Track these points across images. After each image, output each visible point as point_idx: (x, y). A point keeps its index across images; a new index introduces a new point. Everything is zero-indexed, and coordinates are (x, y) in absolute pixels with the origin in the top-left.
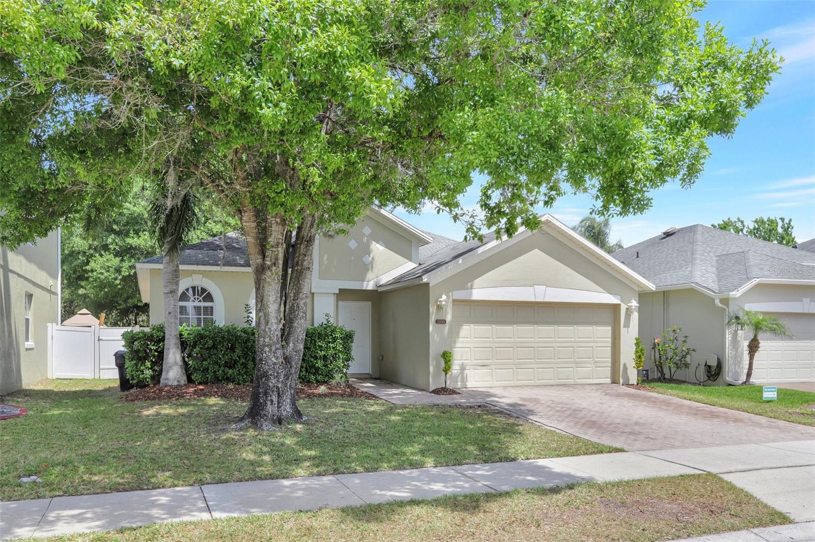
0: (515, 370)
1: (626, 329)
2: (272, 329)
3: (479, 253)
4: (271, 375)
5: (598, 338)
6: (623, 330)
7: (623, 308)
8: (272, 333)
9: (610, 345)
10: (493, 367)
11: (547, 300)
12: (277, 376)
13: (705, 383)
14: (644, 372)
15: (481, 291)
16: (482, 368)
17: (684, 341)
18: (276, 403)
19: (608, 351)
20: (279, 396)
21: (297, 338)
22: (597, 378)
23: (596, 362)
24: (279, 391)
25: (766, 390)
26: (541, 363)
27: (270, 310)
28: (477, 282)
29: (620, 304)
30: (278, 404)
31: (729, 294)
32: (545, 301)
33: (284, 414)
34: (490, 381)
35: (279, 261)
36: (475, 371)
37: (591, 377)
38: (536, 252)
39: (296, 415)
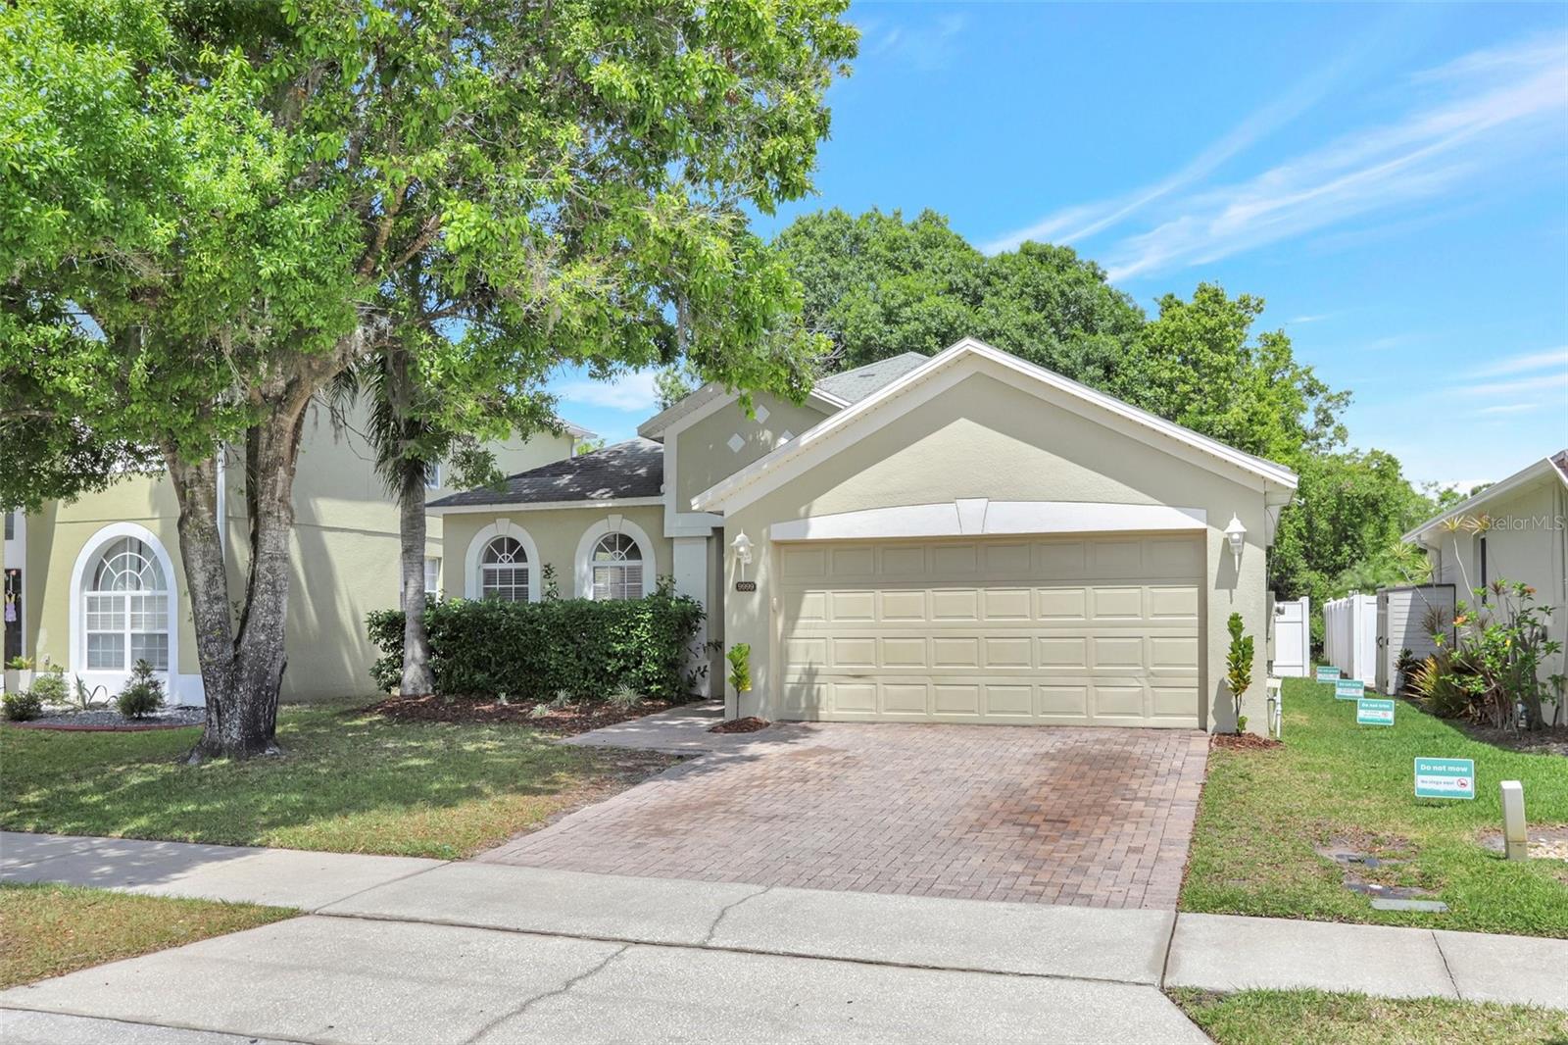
0: (932, 688)
1: (1227, 591)
2: (201, 610)
3: (802, 444)
4: (207, 681)
5: (1156, 615)
6: (1216, 596)
7: (1214, 539)
8: (201, 616)
9: (1195, 632)
10: (879, 680)
11: (992, 529)
12: (214, 683)
15: (823, 526)
16: (855, 680)
18: (217, 724)
20: (219, 714)
21: (256, 624)
22: (1156, 715)
23: (1152, 674)
26: (997, 673)
27: (196, 582)
28: (819, 504)
29: (1205, 530)
32: (986, 532)
33: (227, 741)
34: (872, 710)
35: (199, 507)
36: (838, 686)
37: (1140, 712)
38: (963, 424)
39: (247, 744)
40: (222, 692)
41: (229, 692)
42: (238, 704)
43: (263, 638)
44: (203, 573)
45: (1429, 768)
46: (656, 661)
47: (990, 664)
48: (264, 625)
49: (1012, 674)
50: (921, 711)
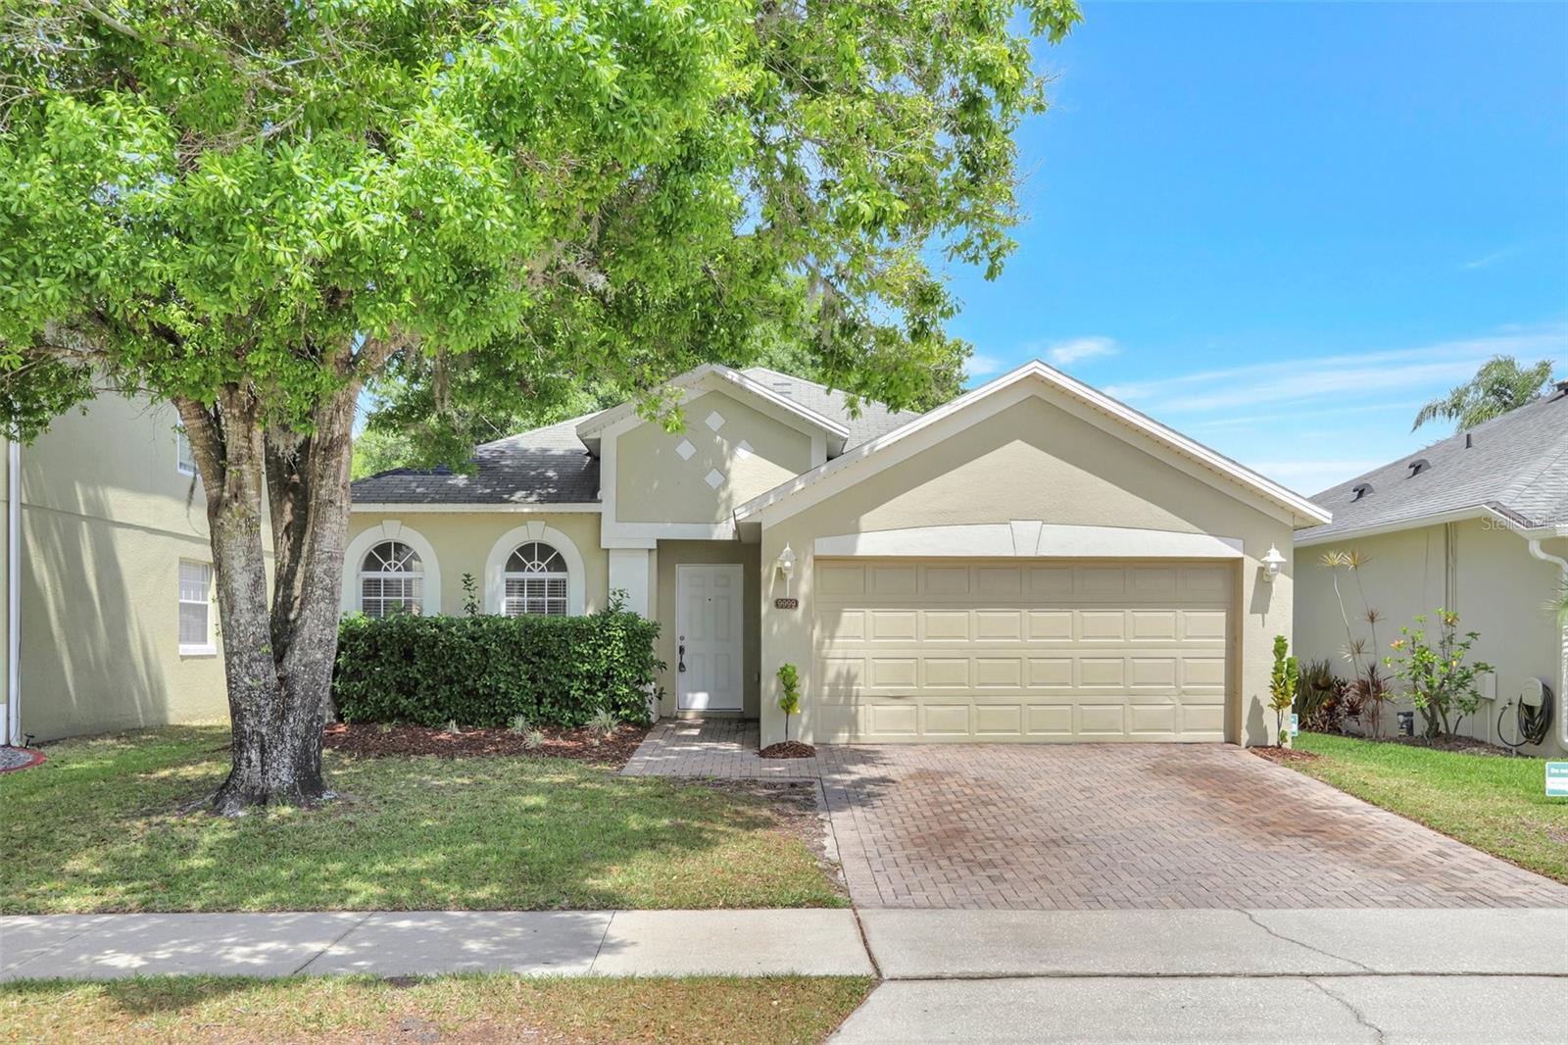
0: (974, 708)
1: (1260, 616)
2: (242, 621)
4: (245, 710)
5: (1188, 637)
6: (1250, 621)
7: (1250, 567)
8: (242, 628)
9: (1222, 653)
10: (920, 700)
11: (1044, 552)
12: (257, 713)
13: (1522, 749)
14: (1401, 718)
15: (874, 541)
16: (895, 701)
17: (1466, 646)
18: (259, 764)
19: (1219, 666)
20: (263, 751)
21: (310, 639)
22: (1186, 730)
23: (1184, 692)
24: (263, 740)
25: (1553, 770)
27: (235, 585)
29: (1242, 559)
30: (263, 766)
31: (1554, 529)
32: (1039, 554)
33: (275, 785)
34: (912, 731)
35: (247, 491)
36: (877, 708)
37: (1172, 728)
38: (1018, 446)
39: (302, 788)
40: (268, 723)
41: (278, 723)
42: (287, 739)
43: (319, 656)
44: (246, 575)
45: (1557, 771)
46: (627, 683)
47: (1033, 684)
48: (321, 640)
49: (1056, 693)
50: (963, 731)
